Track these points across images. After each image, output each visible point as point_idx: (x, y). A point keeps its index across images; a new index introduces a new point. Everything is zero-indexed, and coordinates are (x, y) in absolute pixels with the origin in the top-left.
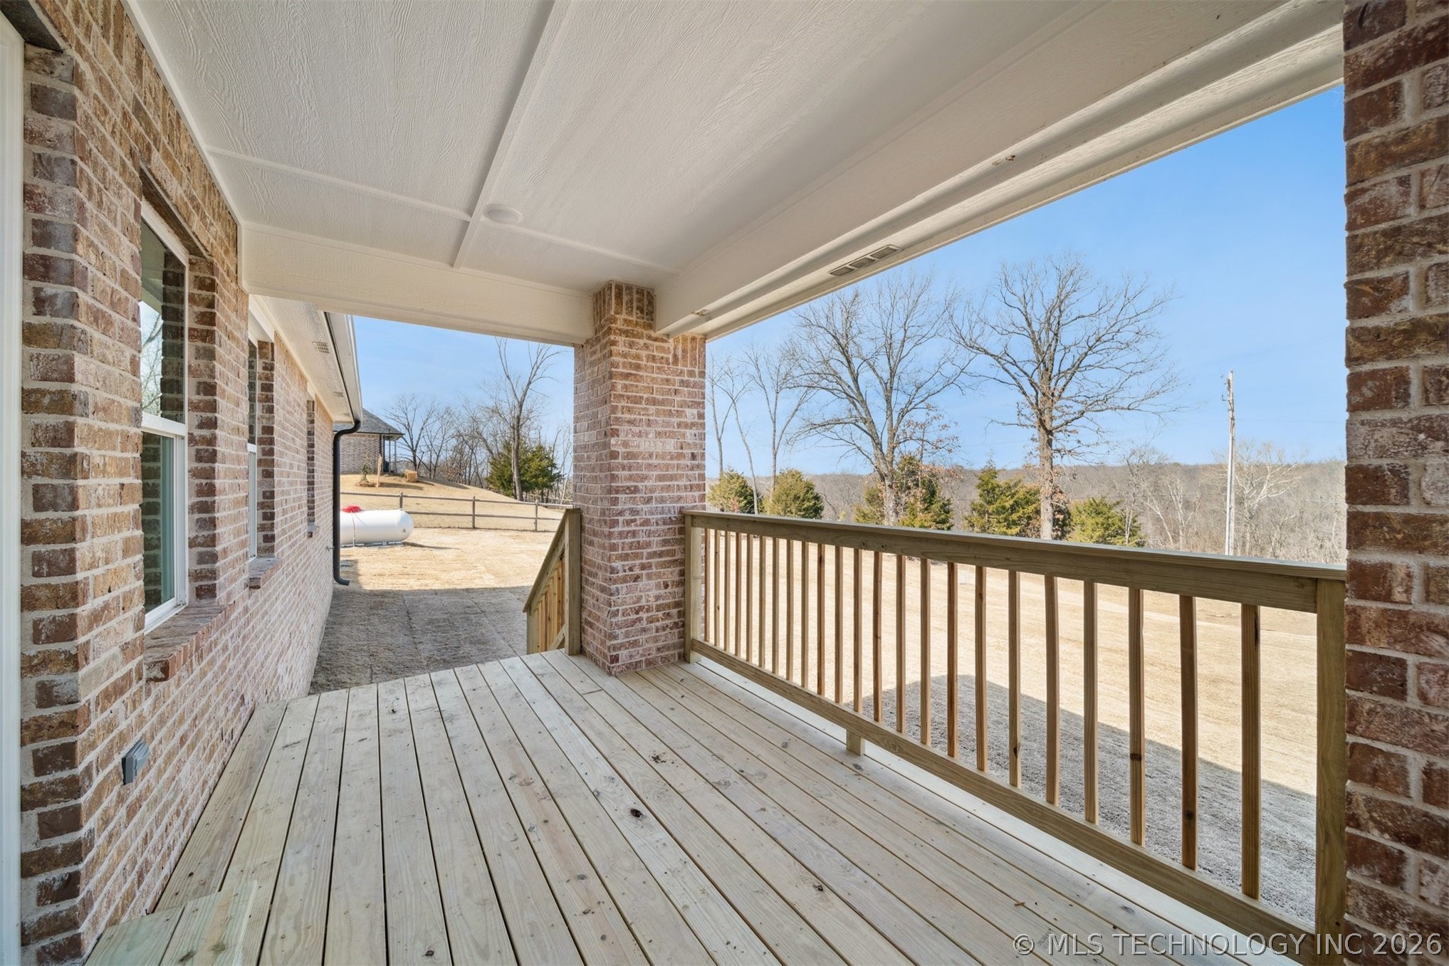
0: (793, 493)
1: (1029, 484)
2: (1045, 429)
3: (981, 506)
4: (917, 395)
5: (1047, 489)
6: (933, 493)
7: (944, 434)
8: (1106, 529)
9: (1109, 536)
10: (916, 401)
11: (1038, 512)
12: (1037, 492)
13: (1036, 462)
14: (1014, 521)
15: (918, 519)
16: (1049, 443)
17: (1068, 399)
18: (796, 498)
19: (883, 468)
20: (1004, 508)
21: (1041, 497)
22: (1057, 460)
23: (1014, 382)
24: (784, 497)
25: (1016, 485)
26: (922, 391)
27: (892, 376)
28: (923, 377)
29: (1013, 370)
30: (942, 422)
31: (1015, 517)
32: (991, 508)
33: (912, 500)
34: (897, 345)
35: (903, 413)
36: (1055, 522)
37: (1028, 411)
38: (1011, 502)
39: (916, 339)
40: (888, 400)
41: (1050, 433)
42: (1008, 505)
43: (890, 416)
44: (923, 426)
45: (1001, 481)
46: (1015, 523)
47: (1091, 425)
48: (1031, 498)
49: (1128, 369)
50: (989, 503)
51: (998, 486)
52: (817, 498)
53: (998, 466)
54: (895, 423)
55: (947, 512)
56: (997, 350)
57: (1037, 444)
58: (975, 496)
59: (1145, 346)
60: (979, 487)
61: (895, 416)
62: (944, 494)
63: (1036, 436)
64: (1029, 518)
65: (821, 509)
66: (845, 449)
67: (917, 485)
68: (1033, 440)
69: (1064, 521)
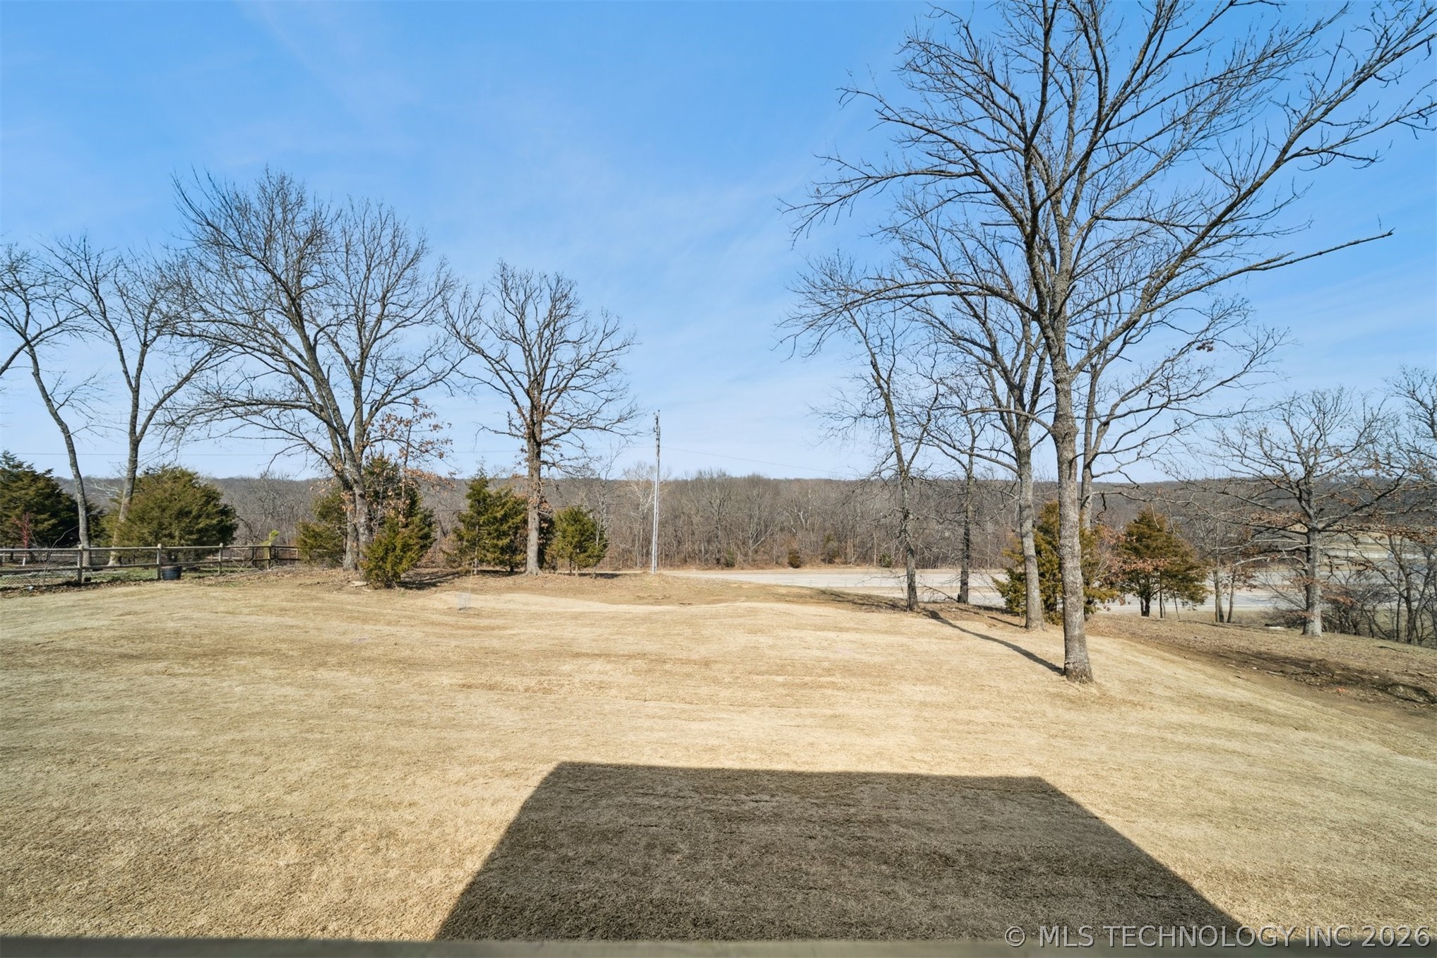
0: (177, 506)
1: (518, 493)
2: (535, 441)
3: (472, 517)
4: (397, 387)
5: (534, 499)
6: (413, 503)
7: (433, 436)
8: (582, 535)
9: (585, 540)
10: (395, 394)
11: (525, 522)
12: (525, 502)
13: (524, 472)
14: (504, 532)
15: (400, 536)
16: (538, 455)
17: (555, 414)
18: (183, 513)
19: (350, 471)
20: (495, 518)
21: (530, 507)
22: (544, 471)
23: (507, 390)
24: (156, 513)
25: (506, 494)
26: (405, 383)
27: (364, 356)
28: (407, 366)
29: (508, 377)
30: (433, 421)
31: (505, 527)
32: (482, 519)
33: (392, 513)
34: (371, 321)
35: (377, 406)
36: (541, 530)
37: (518, 421)
38: (502, 512)
39: (398, 320)
40: (357, 388)
41: (539, 445)
42: (498, 515)
43: (359, 409)
44: (408, 423)
45: (491, 490)
46: (505, 534)
47: (575, 441)
48: (518, 508)
49: (604, 395)
50: (480, 513)
51: (490, 496)
52: (225, 512)
53: (489, 476)
54: (365, 416)
55: (430, 525)
56: (495, 354)
57: (526, 455)
58: (465, 506)
59: (613, 378)
60: (469, 497)
61: (366, 409)
62: (425, 503)
63: (526, 448)
64: (517, 528)
65: (233, 528)
66: (283, 444)
67: (398, 495)
68: (522, 450)
69: (548, 528)
